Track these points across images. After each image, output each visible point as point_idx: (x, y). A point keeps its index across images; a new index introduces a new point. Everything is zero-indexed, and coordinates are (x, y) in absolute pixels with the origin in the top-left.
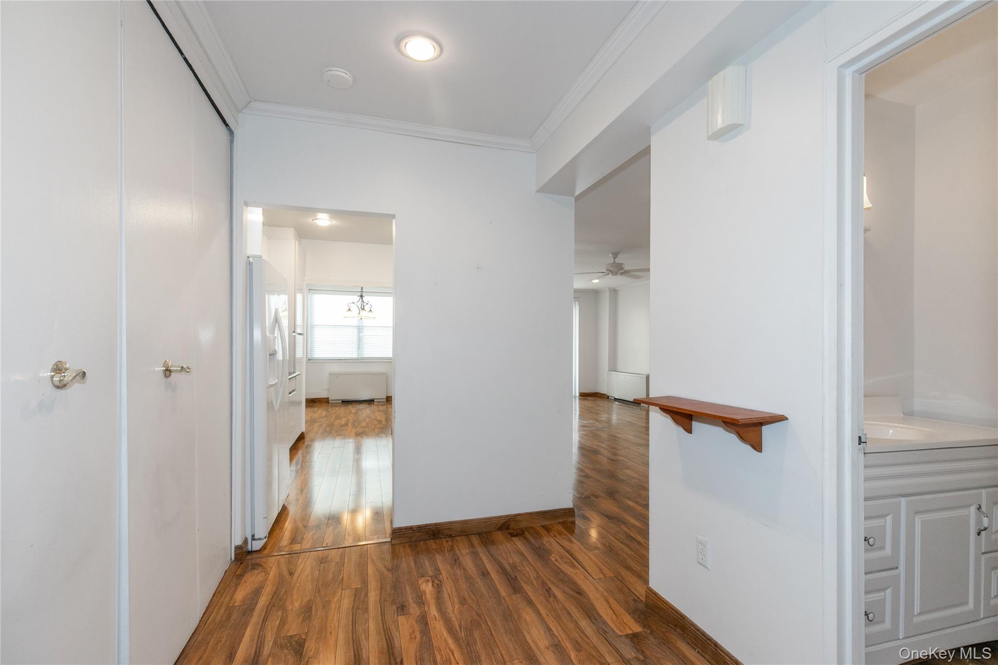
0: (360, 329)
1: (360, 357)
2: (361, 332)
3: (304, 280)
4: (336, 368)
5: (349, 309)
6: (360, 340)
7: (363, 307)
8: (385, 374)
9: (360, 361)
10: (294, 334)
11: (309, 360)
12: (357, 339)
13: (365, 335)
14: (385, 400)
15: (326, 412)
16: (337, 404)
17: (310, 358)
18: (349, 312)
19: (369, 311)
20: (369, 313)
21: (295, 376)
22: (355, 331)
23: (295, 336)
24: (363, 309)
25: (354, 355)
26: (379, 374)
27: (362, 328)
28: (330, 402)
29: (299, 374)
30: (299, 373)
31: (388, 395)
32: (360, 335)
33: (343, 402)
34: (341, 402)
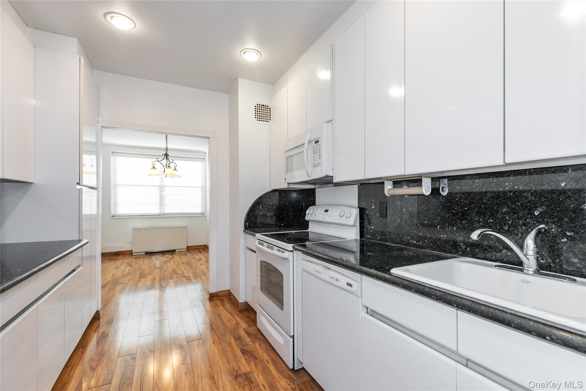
0: (162, 188)
1: (162, 213)
2: (163, 191)
3: (98, 121)
4: (139, 224)
5: (154, 167)
6: (161, 198)
7: (168, 165)
8: (185, 227)
9: (162, 216)
10: (78, 187)
11: (113, 216)
12: (159, 197)
13: (166, 194)
14: (186, 250)
15: (129, 268)
16: (141, 256)
17: (113, 214)
18: (154, 170)
19: (173, 169)
20: (174, 171)
21: (82, 246)
22: (157, 190)
23: (80, 191)
24: (169, 166)
25: (156, 211)
26: (180, 228)
27: (163, 188)
28: (134, 254)
29: (88, 243)
30: (87, 241)
31: (188, 245)
32: (162, 194)
33: (146, 253)
34: (144, 254)
